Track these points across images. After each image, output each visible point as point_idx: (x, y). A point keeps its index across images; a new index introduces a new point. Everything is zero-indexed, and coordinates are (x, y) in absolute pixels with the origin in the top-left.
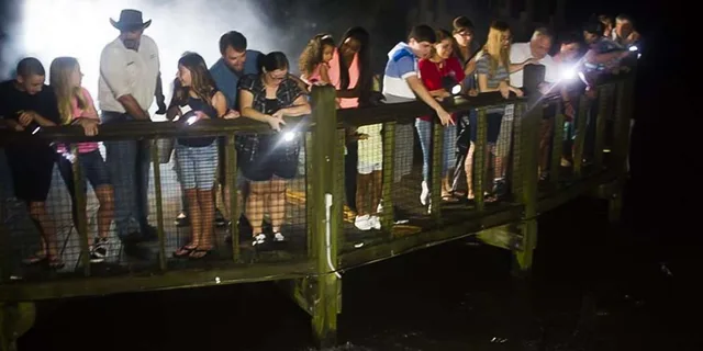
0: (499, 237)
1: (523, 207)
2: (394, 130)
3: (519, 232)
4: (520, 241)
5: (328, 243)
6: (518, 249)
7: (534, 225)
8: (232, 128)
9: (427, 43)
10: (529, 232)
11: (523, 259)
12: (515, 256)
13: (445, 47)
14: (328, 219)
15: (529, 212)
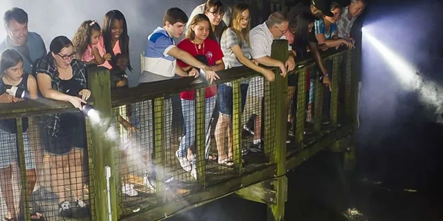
0: (256, 193)
1: (274, 165)
2: (162, 105)
3: (272, 188)
4: (274, 196)
5: (110, 212)
6: (272, 203)
7: (285, 180)
8: (18, 111)
9: (180, 24)
10: (281, 187)
11: (276, 211)
12: (270, 209)
13: (201, 29)
14: (108, 189)
15: (280, 170)
